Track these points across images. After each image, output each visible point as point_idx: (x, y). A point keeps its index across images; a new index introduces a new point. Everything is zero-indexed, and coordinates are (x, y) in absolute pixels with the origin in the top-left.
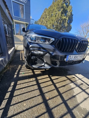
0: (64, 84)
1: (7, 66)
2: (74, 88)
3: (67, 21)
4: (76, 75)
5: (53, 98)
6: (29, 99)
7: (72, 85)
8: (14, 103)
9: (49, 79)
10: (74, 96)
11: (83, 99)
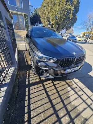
0: (63, 89)
1: (17, 73)
2: (69, 91)
3: (72, 11)
4: (73, 79)
5: (55, 99)
6: (40, 100)
7: (69, 89)
8: (32, 102)
9: (52, 84)
10: (69, 97)
11: (74, 99)
